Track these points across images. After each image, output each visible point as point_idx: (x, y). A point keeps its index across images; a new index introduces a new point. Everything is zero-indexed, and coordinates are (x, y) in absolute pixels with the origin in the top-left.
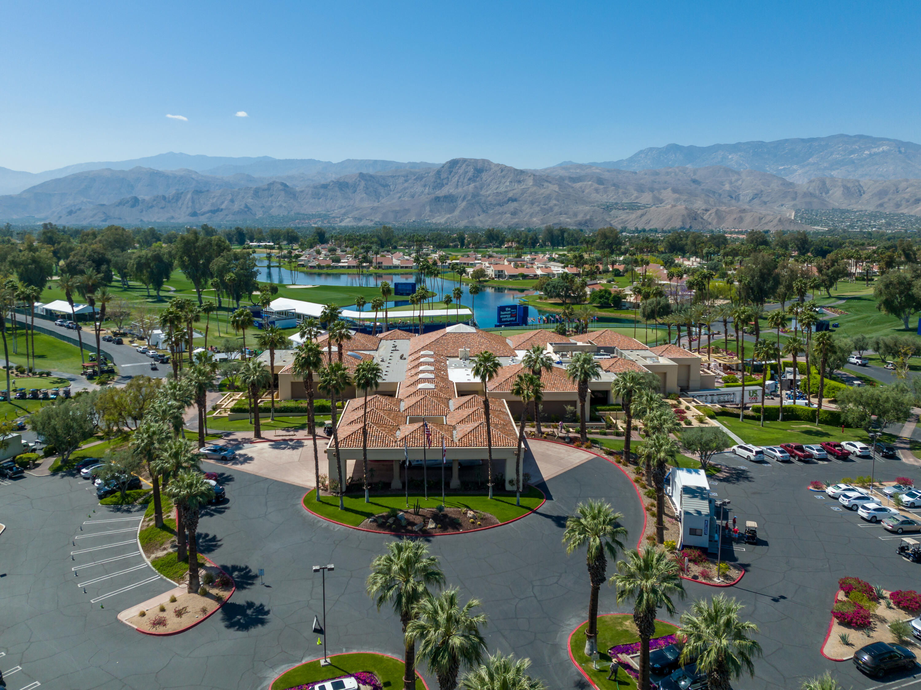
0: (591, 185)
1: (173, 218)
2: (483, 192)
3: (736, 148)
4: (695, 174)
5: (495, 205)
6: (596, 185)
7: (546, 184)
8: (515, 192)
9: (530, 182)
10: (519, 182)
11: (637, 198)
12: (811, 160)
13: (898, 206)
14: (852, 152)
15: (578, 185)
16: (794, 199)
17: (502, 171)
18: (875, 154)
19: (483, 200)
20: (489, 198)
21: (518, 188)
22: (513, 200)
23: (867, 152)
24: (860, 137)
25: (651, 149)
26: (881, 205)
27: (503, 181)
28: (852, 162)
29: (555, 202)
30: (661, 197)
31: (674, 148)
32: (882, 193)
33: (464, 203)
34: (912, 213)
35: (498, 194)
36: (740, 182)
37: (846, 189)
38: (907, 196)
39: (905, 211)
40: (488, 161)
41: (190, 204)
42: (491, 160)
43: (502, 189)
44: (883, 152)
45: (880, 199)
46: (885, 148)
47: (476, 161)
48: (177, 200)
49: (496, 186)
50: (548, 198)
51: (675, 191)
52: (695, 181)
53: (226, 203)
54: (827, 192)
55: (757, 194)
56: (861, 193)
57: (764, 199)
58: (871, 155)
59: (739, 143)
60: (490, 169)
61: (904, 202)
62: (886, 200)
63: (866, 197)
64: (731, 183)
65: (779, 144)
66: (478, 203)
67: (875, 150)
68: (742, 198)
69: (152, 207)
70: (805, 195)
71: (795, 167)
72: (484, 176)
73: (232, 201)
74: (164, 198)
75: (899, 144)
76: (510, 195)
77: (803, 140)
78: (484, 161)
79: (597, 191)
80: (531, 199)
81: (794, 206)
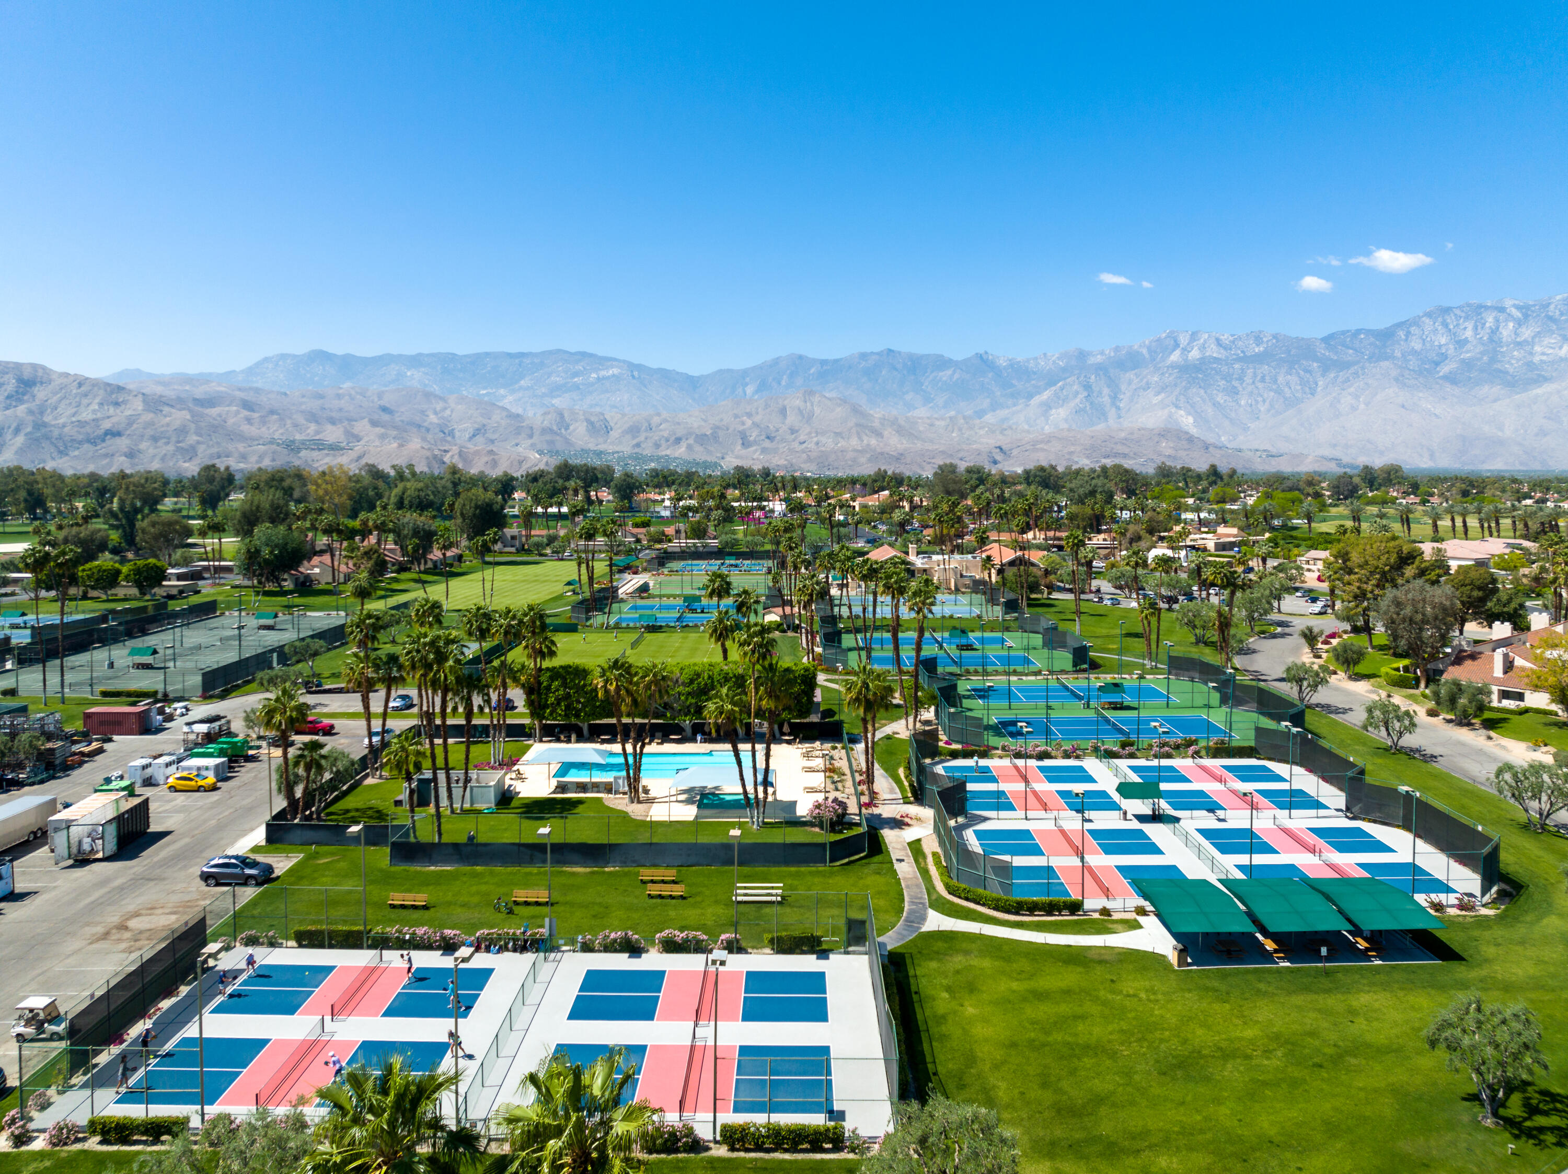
0: (237, 413)
2: (48, 418)
3: (416, 361)
4: (380, 398)
5: (80, 443)
6: (245, 413)
7: (166, 409)
8: (114, 420)
9: (138, 405)
10: (117, 404)
11: (317, 433)
12: (522, 382)
13: (657, 446)
14: (576, 374)
15: (214, 411)
16: (531, 436)
17: (80, 385)
18: (604, 378)
19: (56, 433)
20: (66, 430)
21: (116, 417)
22: (115, 433)
23: (594, 375)
24: (584, 355)
25: (283, 357)
26: (638, 445)
27: (85, 401)
28: (577, 387)
29: (195, 438)
30: (355, 431)
31: (322, 356)
32: (634, 430)
33: (20, 440)
34: (677, 455)
35: (82, 424)
36: (448, 412)
37: (590, 423)
38: (666, 434)
39: (668, 452)
40: (44, 368)
42: (49, 365)
43: (86, 415)
44: (614, 375)
45: (634, 437)
46: (616, 371)
47: (18, 366)
49: (72, 411)
50: (182, 431)
51: (374, 423)
52: (384, 409)
54: (567, 428)
55: (478, 430)
56: (608, 429)
57: (490, 435)
58: (598, 379)
59: (420, 355)
60: (50, 381)
61: (663, 442)
62: (642, 438)
63: (614, 434)
64: (436, 413)
65: (477, 360)
66: (47, 437)
67: (603, 373)
68: (457, 434)
70: (544, 431)
71: (502, 391)
72: (40, 393)
75: (632, 367)
76: (106, 425)
77: (509, 355)
78: (34, 366)
79: (249, 421)
80: (149, 432)
81: (533, 446)
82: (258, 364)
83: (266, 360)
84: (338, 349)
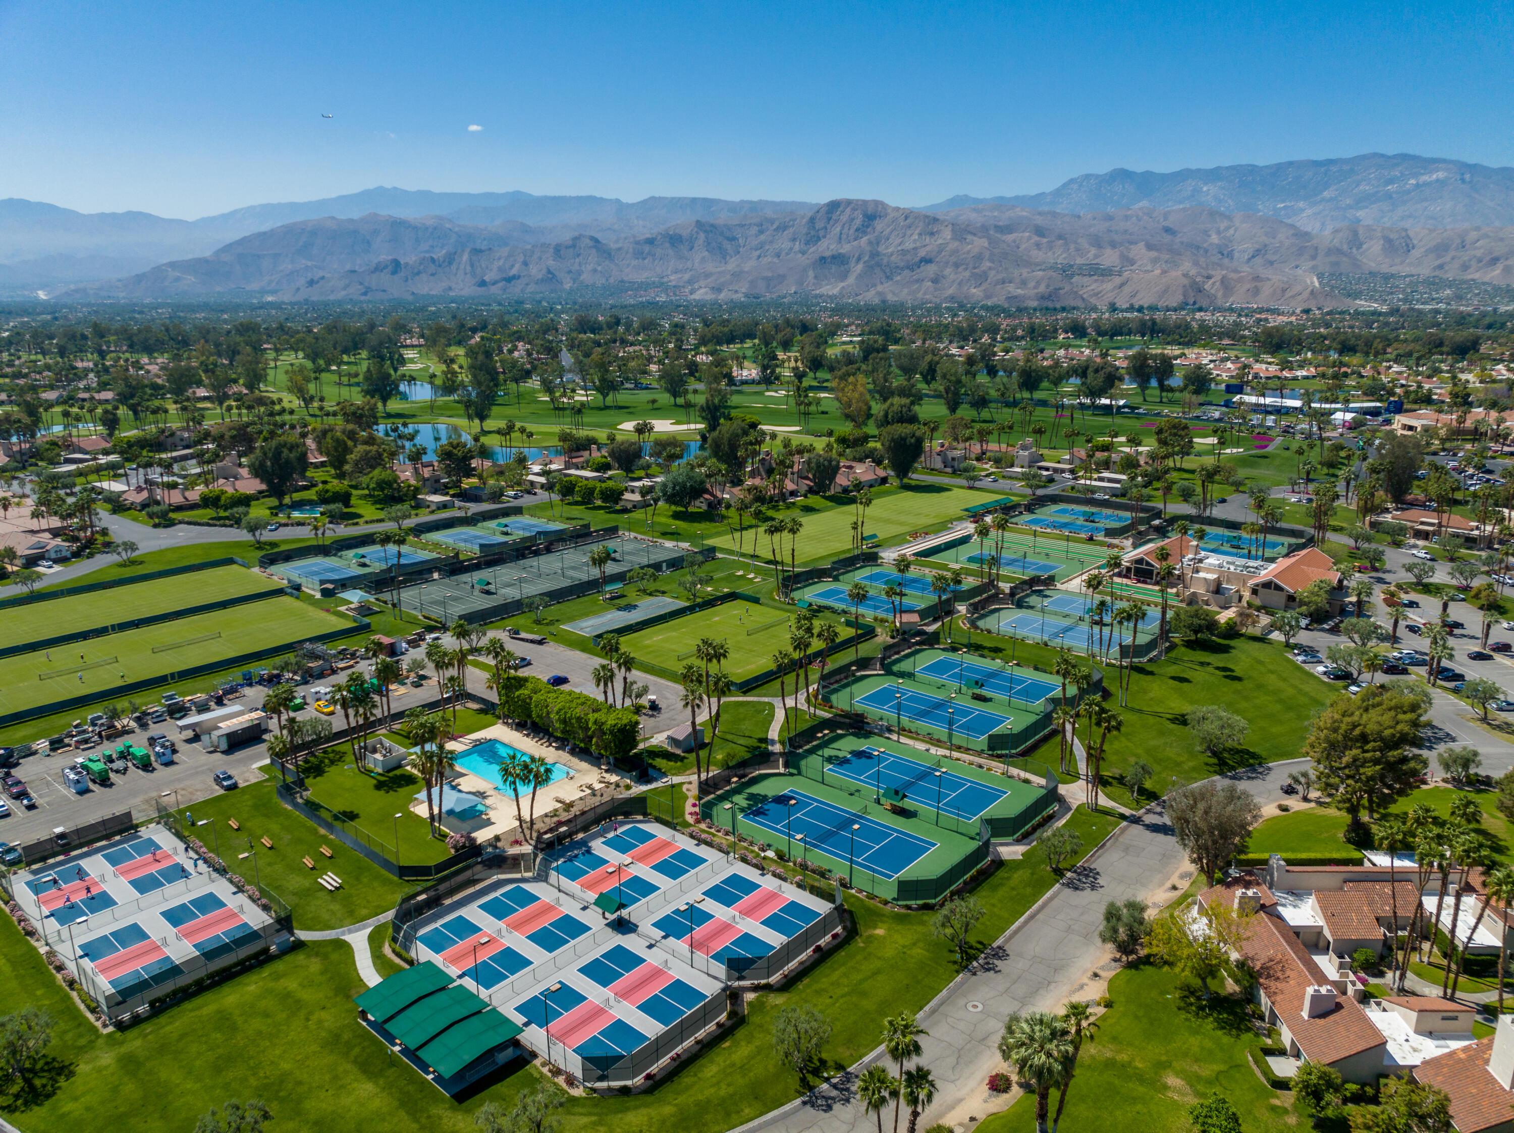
0: (1029, 238)
1: (450, 288)
2: (881, 249)
3: (1213, 175)
4: (1166, 219)
5: (902, 269)
6: (1036, 238)
7: (970, 237)
8: (928, 248)
9: (947, 234)
10: (932, 234)
11: (1096, 256)
12: (1326, 194)
13: (1465, 267)
14: (1391, 181)
15: (1010, 238)
16: (1314, 257)
17: (906, 218)
18: (1426, 184)
19: (885, 261)
20: (893, 258)
21: (930, 245)
22: (927, 261)
23: (1413, 181)
24: (1404, 157)
25: (1087, 177)
26: (1441, 267)
27: (909, 232)
28: (1389, 196)
29: (988, 264)
30: (1131, 255)
31: (1123, 175)
32: (1440, 249)
33: (860, 266)
34: (1487, 279)
35: (904, 252)
36: (1231, 231)
37: (1389, 241)
38: (1479, 253)
39: (1477, 276)
40: (882, 203)
41: (468, 268)
42: (887, 202)
43: (908, 245)
44: (1437, 180)
45: (1439, 257)
46: (1441, 175)
47: (865, 202)
48: (450, 263)
49: (899, 241)
50: (979, 258)
51: (1150, 247)
52: (1167, 230)
53: (517, 266)
54: (1360, 246)
55: (1258, 250)
56: (1409, 247)
57: (1269, 257)
58: (1418, 186)
59: (1218, 168)
60: (886, 215)
61: (1473, 263)
62: (1448, 258)
63: (1415, 253)
64: (1219, 232)
65: (1279, 169)
66: (879, 265)
67: (1426, 178)
68: (1236, 255)
69: (418, 273)
70: (1330, 251)
71: (1301, 204)
72: (879, 225)
73: (525, 264)
74: (433, 260)
75: (1462, 168)
76: (922, 253)
77: (1316, 164)
78: (877, 203)
79: (1038, 246)
80: (953, 259)
81: (1314, 268)
82: (1065, 185)
83: (1072, 181)
84: (1138, 167)
